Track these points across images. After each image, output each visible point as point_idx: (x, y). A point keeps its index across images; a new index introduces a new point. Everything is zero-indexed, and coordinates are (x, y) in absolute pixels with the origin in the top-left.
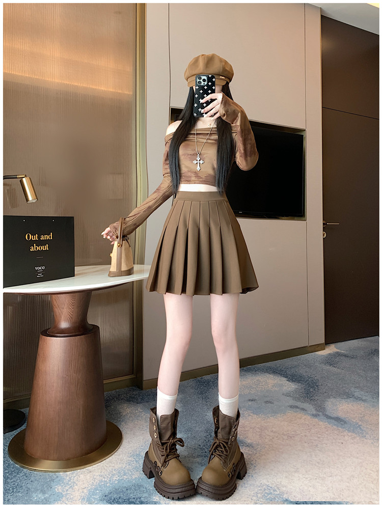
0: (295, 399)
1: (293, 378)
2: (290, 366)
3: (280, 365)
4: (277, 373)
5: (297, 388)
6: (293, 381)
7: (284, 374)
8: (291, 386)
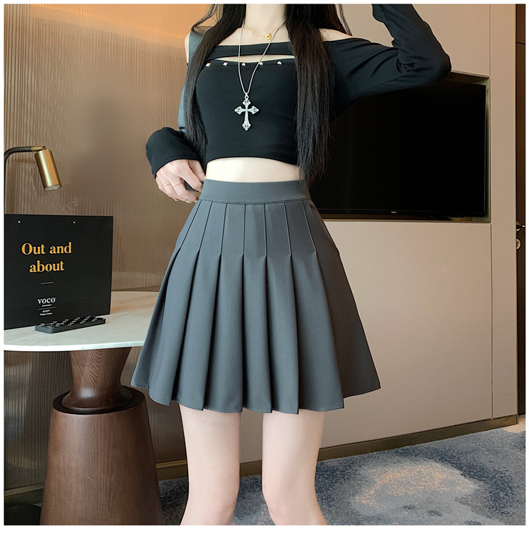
0: (475, 509)
1: (471, 471)
2: (464, 450)
3: (450, 446)
4: (446, 460)
5: (479, 490)
6: (471, 477)
7: (457, 464)
8: (468, 486)
